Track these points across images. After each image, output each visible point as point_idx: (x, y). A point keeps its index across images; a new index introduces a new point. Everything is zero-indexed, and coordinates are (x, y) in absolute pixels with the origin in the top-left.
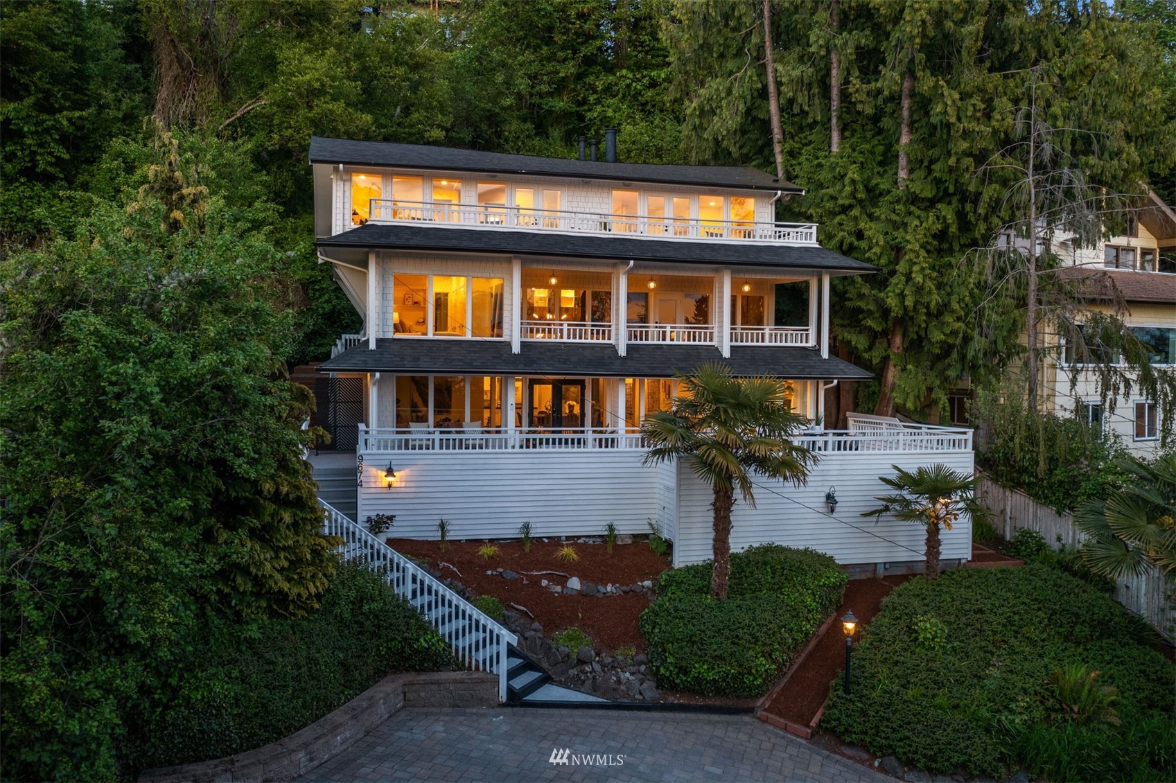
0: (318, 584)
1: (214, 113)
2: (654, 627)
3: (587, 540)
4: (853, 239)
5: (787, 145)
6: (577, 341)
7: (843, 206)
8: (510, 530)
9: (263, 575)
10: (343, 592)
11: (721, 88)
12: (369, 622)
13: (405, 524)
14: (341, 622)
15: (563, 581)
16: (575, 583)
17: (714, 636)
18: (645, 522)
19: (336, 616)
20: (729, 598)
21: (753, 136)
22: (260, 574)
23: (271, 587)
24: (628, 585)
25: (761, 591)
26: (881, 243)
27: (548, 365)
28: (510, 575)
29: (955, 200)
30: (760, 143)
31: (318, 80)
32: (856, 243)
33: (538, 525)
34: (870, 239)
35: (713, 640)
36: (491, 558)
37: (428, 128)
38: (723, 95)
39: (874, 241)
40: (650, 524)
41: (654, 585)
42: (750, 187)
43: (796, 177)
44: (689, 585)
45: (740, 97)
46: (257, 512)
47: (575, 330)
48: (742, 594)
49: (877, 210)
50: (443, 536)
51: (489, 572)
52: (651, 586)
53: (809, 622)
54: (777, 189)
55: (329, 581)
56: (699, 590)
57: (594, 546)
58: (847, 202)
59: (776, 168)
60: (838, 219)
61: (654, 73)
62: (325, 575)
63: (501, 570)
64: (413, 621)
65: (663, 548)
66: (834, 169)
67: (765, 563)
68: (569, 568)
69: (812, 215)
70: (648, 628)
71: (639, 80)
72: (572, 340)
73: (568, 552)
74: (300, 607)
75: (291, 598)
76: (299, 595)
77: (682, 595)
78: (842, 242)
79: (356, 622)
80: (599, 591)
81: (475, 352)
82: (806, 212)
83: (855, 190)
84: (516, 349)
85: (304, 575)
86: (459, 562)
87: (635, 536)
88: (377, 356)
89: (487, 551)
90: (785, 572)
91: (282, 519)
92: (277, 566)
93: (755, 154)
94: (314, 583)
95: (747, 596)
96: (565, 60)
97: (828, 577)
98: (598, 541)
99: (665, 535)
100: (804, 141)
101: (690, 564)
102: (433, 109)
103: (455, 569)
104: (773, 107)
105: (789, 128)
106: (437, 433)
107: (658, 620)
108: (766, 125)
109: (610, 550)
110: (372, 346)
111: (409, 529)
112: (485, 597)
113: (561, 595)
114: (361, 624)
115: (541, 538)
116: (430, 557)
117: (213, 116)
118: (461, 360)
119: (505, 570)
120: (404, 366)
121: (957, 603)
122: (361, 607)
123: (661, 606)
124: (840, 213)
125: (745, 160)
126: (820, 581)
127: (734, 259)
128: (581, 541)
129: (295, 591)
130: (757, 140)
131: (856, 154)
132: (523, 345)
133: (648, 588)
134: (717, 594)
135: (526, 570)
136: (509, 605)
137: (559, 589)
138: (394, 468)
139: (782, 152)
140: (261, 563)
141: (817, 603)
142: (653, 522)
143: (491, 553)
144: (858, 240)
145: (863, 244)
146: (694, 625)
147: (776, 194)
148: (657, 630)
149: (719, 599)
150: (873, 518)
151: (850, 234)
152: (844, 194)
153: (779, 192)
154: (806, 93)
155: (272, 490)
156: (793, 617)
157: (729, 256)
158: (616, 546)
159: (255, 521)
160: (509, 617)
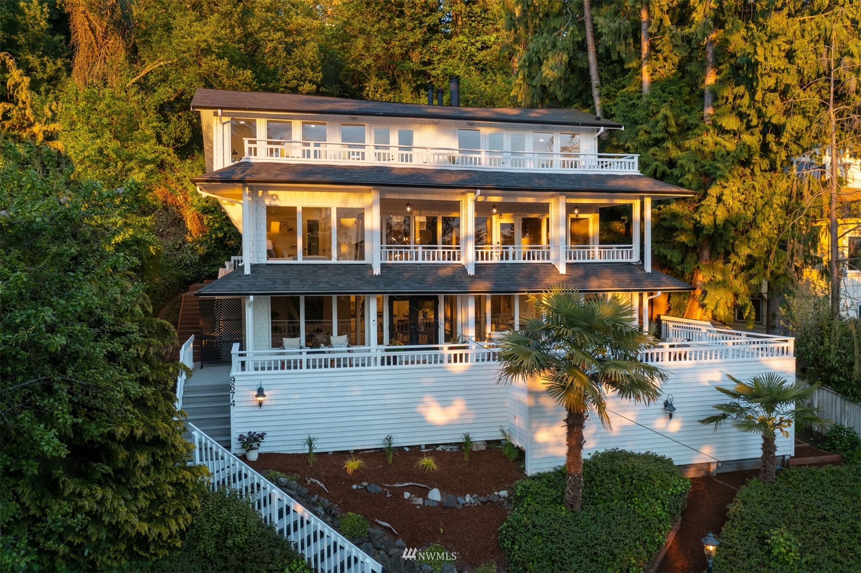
0: (181, 521)
1: (122, 73)
2: (513, 543)
3: (445, 447)
4: (666, 168)
5: (604, 89)
6: (431, 262)
7: (656, 139)
8: (373, 442)
9: (117, 522)
10: (207, 527)
11: (547, 42)
12: (233, 556)
13: (275, 439)
14: (205, 557)
15: (424, 493)
16: (435, 495)
17: (573, 555)
18: (498, 429)
19: (200, 552)
20: (582, 509)
21: (572, 83)
22: (114, 522)
23: (128, 533)
24: (485, 496)
25: (612, 501)
26: (693, 170)
27: (406, 285)
28: (375, 489)
29: (757, 131)
30: (579, 89)
31: (205, 41)
32: (669, 171)
33: (399, 436)
34: (682, 166)
35: (573, 559)
36: (356, 471)
37: (302, 83)
38: (549, 47)
39: (686, 169)
40: (502, 431)
41: (510, 495)
42: (578, 124)
43: (613, 116)
44: (544, 496)
45: (564, 49)
46: (110, 458)
47: (428, 253)
48: (595, 504)
49: (687, 142)
50: (311, 449)
51: (355, 487)
52: (507, 495)
53: (660, 532)
54: (600, 125)
55: (193, 515)
56: (554, 501)
57: (451, 453)
58: (660, 136)
59: (594, 109)
60: (652, 150)
61: (486, 38)
62: (189, 510)
63: (365, 484)
64: (278, 551)
65: (514, 455)
66: (647, 107)
67: (613, 472)
68: (430, 479)
69: (629, 148)
70: (508, 543)
71: (473, 44)
72: (426, 262)
73: (428, 462)
74: (161, 547)
75: (151, 539)
76: (160, 535)
77: (539, 508)
78: (655, 171)
79: (220, 556)
80: (458, 503)
81: (340, 274)
82: (624, 146)
83: (668, 125)
84: (377, 271)
85: (167, 511)
86: (326, 477)
87: (488, 442)
88: (251, 280)
89: (352, 465)
90: (634, 482)
91: (137, 462)
92: (135, 509)
93: (576, 98)
94: (176, 520)
95: (600, 506)
96: (414, 29)
97: (675, 486)
98: (455, 448)
99: (517, 443)
100: (618, 86)
101: (541, 471)
102: (305, 67)
103: (322, 485)
104: (592, 57)
105: (605, 75)
106: (304, 354)
107: (517, 537)
108: (584, 74)
109: (466, 458)
110: (247, 271)
111: (280, 444)
112: (350, 514)
113: (423, 507)
114: (226, 559)
115: (402, 447)
116: (298, 473)
117: (121, 76)
118: (327, 283)
119: (369, 483)
120: (275, 289)
121: (801, 510)
122: (225, 540)
123: (519, 521)
124: (653, 145)
125: (567, 103)
126: (667, 491)
127: (569, 187)
128: (439, 449)
129: (156, 531)
130: (577, 86)
131: (666, 95)
132: (383, 266)
133: (504, 497)
134: (572, 506)
135: (390, 483)
136: (373, 521)
137: (420, 501)
138: (264, 387)
139: (600, 95)
140: (115, 510)
141: (666, 512)
142: (505, 429)
143: (356, 467)
144: (670, 168)
145: (676, 172)
146: (553, 542)
147: (598, 130)
148: (516, 547)
149: (573, 511)
150: (712, 425)
151: (663, 163)
152: (657, 129)
153: (602, 129)
154: (624, 42)
155: (127, 433)
156: (646, 528)
157: (564, 184)
158: (472, 453)
159: (107, 467)
160: (373, 534)
